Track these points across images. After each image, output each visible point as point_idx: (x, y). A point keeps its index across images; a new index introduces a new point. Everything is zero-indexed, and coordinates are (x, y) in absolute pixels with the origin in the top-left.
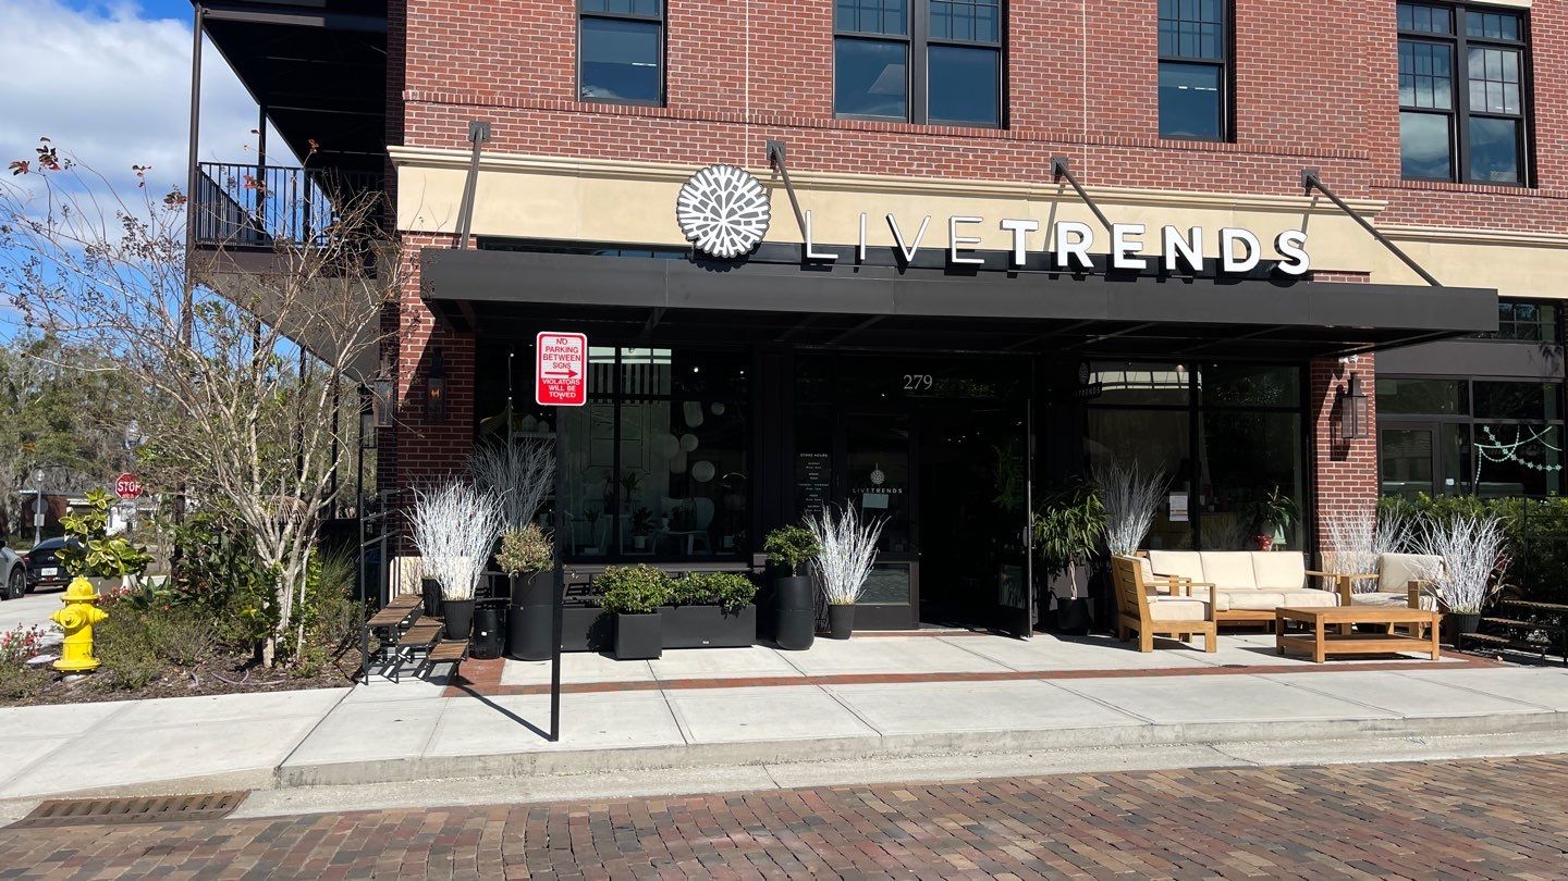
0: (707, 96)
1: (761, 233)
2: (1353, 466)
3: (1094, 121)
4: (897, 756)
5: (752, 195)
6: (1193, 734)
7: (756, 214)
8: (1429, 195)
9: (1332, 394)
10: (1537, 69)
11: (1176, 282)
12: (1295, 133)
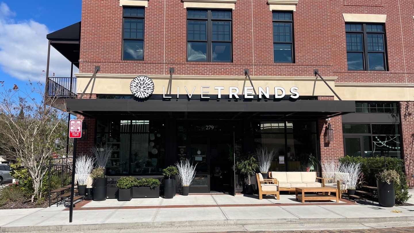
0: (154, 57)
1: (151, 92)
2: (331, 148)
3: (256, 59)
4: (157, 227)
5: (149, 83)
6: (239, 222)
7: (150, 87)
8: (356, 74)
9: (324, 129)
10: (388, 39)
11: (263, 102)
12: (312, 60)
